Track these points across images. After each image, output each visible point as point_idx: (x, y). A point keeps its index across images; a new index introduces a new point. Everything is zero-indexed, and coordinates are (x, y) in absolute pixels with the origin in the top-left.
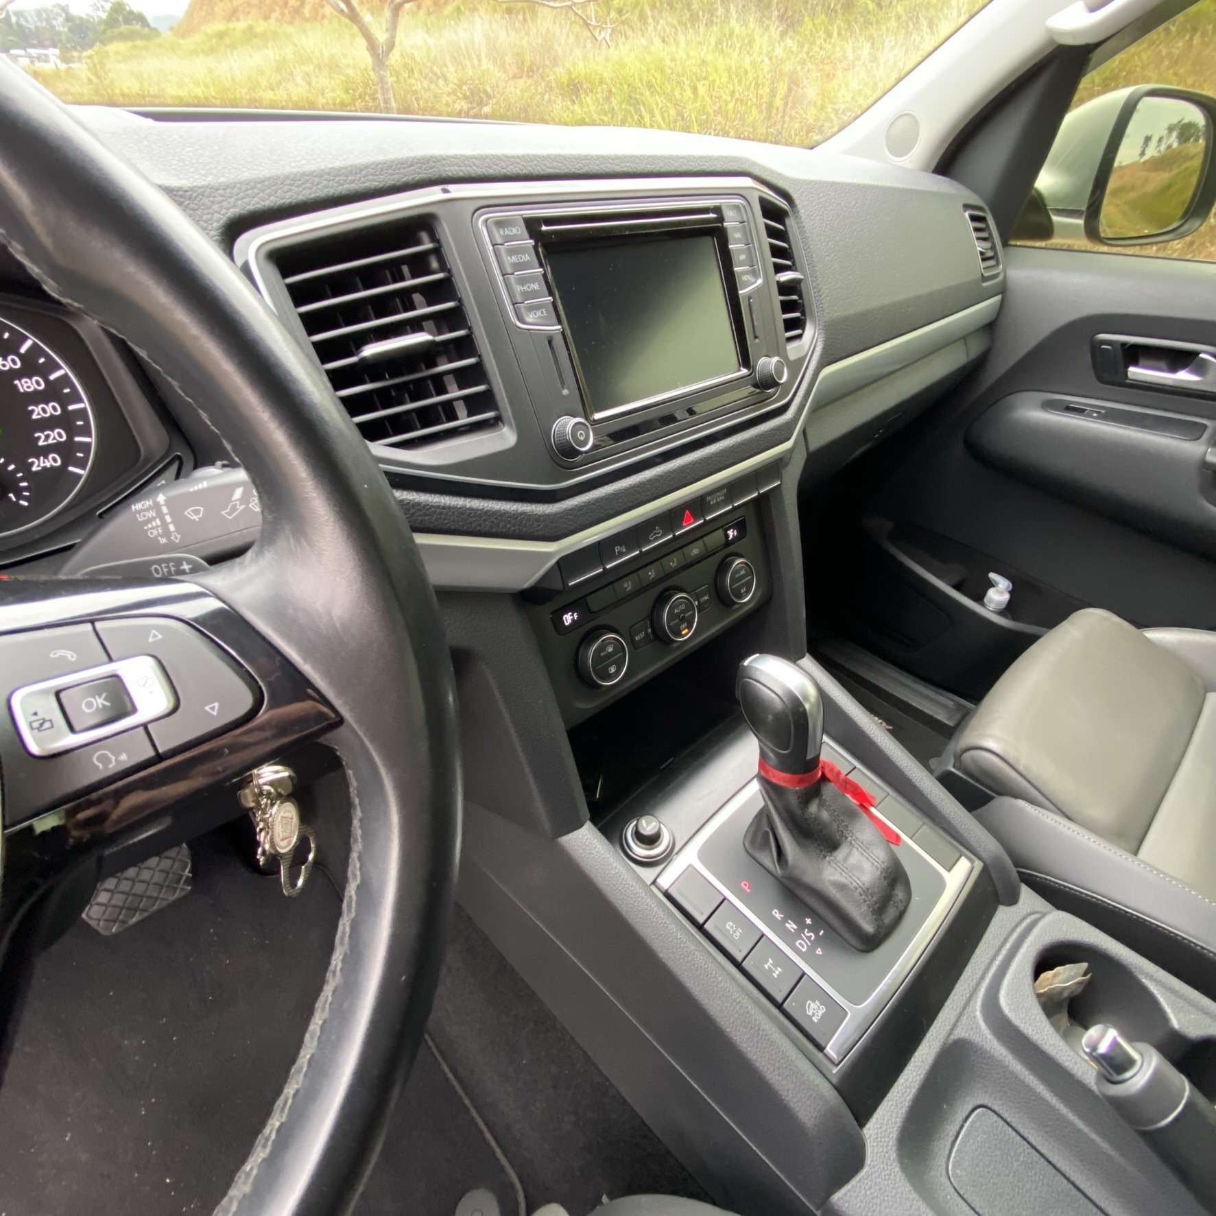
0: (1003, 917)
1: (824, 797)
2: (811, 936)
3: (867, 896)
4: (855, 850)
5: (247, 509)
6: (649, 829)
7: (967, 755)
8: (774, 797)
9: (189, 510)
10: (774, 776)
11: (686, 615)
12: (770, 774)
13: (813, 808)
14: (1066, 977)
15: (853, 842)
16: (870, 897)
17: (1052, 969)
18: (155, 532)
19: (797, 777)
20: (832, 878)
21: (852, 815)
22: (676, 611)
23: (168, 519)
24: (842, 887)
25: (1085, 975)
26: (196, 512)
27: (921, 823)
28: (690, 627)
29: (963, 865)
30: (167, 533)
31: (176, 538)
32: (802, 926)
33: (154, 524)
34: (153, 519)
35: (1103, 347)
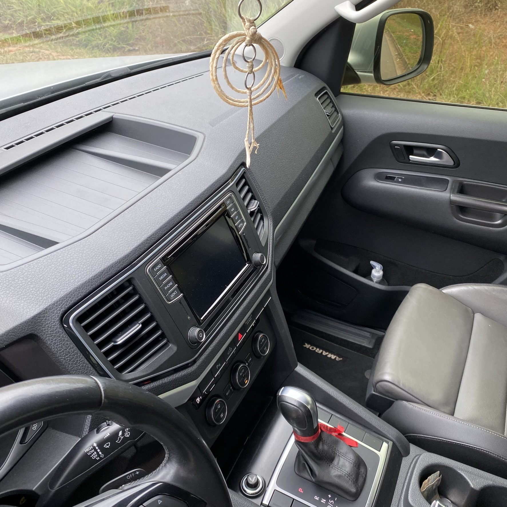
0: (405, 462)
1: (323, 439)
2: (332, 502)
3: (350, 477)
4: (341, 458)
5: (124, 437)
6: (253, 481)
7: (378, 385)
8: (304, 448)
9: (105, 445)
10: (302, 439)
11: (245, 374)
12: (300, 439)
13: (320, 447)
14: (433, 479)
15: (339, 455)
16: (351, 477)
17: (427, 479)
18: (95, 457)
19: (312, 437)
20: (335, 474)
21: (336, 443)
22: (241, 374)
23: (99, 450)
24: (339, 477)
25: (439, 476)
26: (108, 445)
27: (364, 432)
28: (248, 379)
29: (385, 445)
30: (99, 455)
31: (102, 456)
32: (327, 499)
33: (94, 454)
34: (94, 452)
35: (396, 147)
